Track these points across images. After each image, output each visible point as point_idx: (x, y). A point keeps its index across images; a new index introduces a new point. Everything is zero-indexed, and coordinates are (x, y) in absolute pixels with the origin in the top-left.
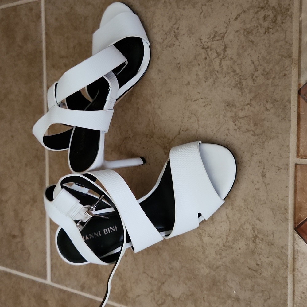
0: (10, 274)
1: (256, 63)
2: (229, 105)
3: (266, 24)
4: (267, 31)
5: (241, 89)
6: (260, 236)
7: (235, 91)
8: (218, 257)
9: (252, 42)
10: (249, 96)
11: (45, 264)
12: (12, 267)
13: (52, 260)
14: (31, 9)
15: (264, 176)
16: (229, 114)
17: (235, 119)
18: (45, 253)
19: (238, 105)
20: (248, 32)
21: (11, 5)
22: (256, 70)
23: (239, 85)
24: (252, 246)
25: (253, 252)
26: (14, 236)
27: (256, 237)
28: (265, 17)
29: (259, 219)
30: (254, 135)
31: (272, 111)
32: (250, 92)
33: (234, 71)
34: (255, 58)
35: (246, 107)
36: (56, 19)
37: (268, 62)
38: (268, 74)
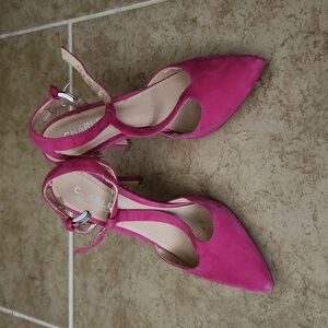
0: (29, 322)
1: (306, 93)
2: (275, 138)
3: (316, 51)
4: (318, 58)
5: (289, 121)
6: (311, 287)
7: (281, 123)
8: (263, 310)
9: (301, 69)
10: (297, 130)
11: (68, 311)
12: (30, 315)
13: (74, 307)
14: (58, 34)
15: (315, 219)
16: (275, 149)
17: (282, 154)
18: (67, 300)
19: (285, 138)
20: (296, 59)
21: (36, 29)
22: (306, 101)
23: (286, 117)
24: (302, 299)
25: (303, 306)
26: (34, 278)
27: (306, 288)
28: (315, 43)
29: (309, 268)
30: (304, 172)
31: (324, 146)
32: (299, 124)
33: (280, 102)
34: (304, 87)
35: (295, 142)
36: (85, 44)
37: (319, 92)
38: (319, 105)
